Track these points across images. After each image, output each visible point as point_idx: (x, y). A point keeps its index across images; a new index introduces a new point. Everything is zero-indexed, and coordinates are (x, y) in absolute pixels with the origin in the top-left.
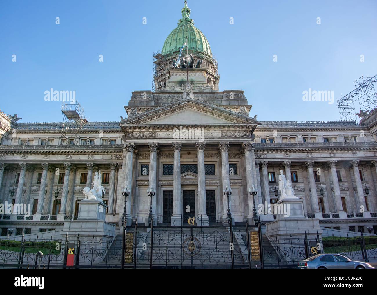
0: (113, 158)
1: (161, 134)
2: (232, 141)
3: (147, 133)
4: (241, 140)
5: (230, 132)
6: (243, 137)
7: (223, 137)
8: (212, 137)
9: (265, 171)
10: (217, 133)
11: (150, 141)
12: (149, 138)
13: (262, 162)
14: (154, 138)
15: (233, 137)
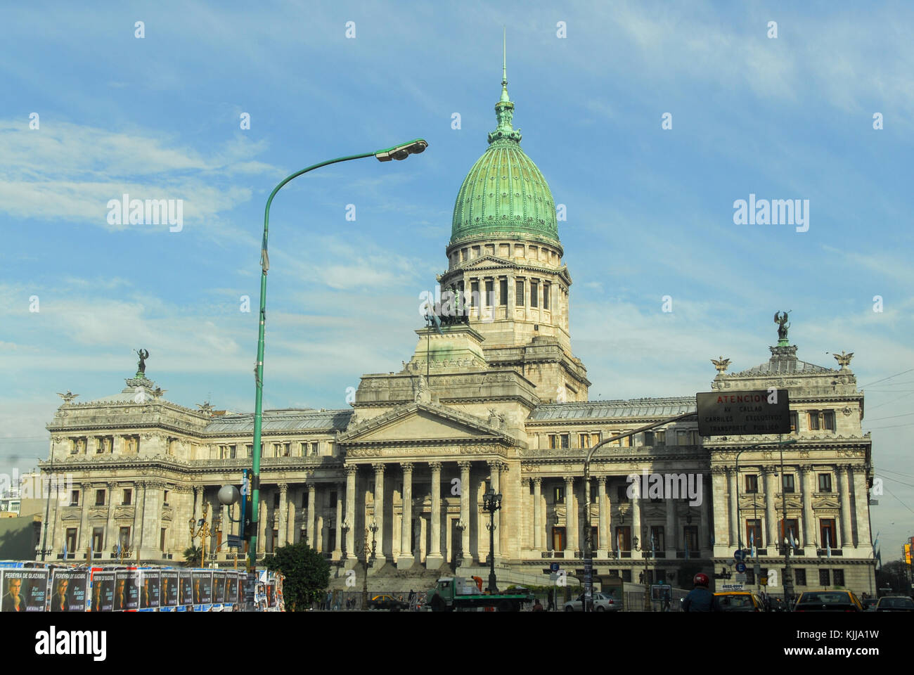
0: (339, 474)
1: (387, 452)
2: (473, 459)
3: (370, 451)
4: (484, 458)
5: (473, 448)
6: (486, 453)
7: (462, 454)
8: (449, 454)
9: (538, 489)
10: (455, 449)
11: (373, 462)
12: (371, 457)
13: (533, 478)
14: (378, 456)
15: (475, 453)
